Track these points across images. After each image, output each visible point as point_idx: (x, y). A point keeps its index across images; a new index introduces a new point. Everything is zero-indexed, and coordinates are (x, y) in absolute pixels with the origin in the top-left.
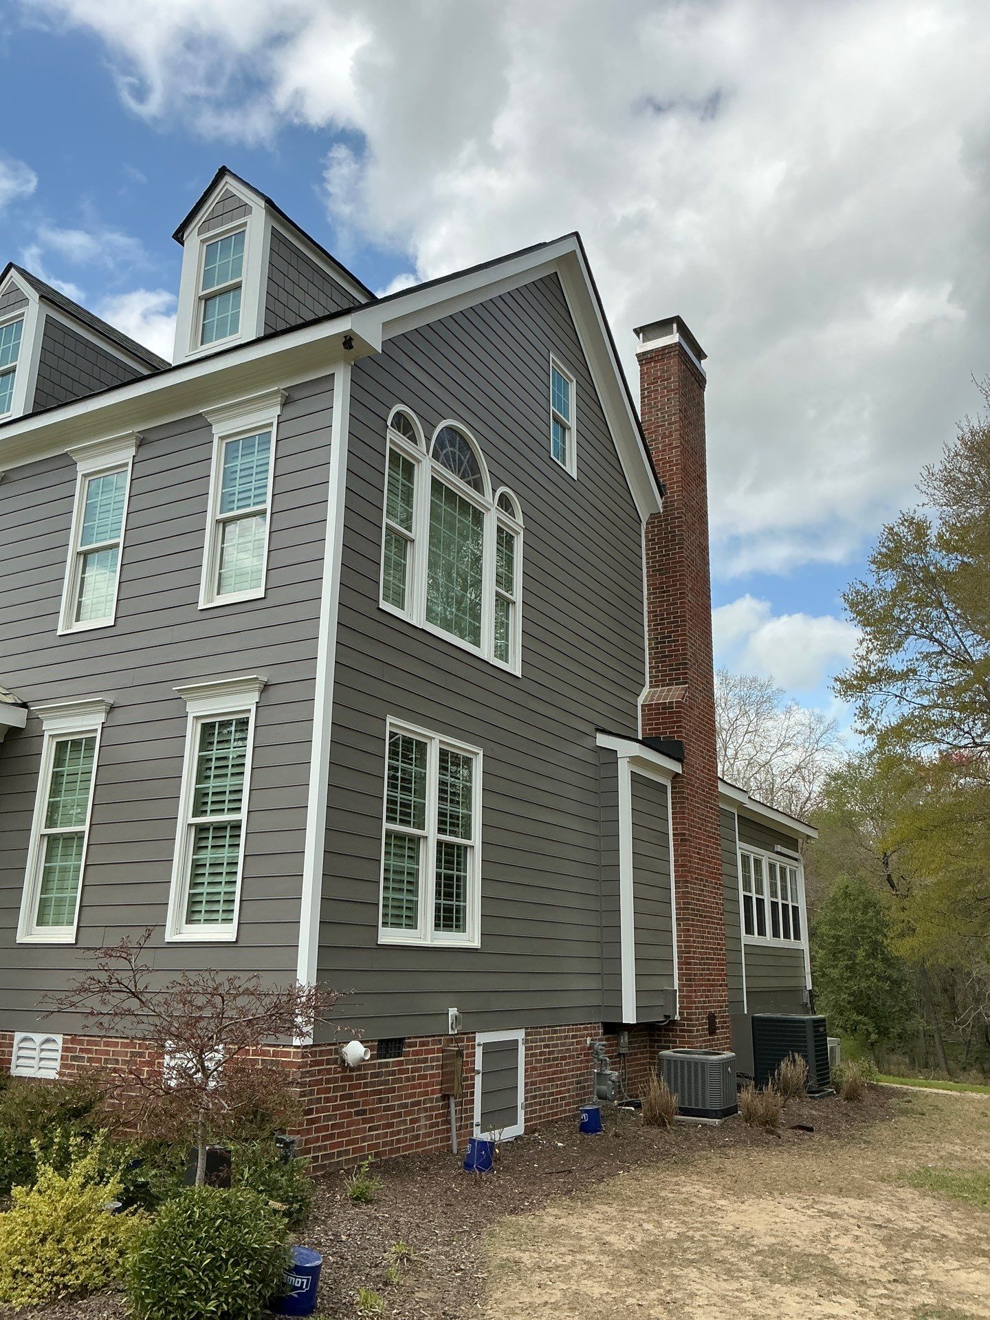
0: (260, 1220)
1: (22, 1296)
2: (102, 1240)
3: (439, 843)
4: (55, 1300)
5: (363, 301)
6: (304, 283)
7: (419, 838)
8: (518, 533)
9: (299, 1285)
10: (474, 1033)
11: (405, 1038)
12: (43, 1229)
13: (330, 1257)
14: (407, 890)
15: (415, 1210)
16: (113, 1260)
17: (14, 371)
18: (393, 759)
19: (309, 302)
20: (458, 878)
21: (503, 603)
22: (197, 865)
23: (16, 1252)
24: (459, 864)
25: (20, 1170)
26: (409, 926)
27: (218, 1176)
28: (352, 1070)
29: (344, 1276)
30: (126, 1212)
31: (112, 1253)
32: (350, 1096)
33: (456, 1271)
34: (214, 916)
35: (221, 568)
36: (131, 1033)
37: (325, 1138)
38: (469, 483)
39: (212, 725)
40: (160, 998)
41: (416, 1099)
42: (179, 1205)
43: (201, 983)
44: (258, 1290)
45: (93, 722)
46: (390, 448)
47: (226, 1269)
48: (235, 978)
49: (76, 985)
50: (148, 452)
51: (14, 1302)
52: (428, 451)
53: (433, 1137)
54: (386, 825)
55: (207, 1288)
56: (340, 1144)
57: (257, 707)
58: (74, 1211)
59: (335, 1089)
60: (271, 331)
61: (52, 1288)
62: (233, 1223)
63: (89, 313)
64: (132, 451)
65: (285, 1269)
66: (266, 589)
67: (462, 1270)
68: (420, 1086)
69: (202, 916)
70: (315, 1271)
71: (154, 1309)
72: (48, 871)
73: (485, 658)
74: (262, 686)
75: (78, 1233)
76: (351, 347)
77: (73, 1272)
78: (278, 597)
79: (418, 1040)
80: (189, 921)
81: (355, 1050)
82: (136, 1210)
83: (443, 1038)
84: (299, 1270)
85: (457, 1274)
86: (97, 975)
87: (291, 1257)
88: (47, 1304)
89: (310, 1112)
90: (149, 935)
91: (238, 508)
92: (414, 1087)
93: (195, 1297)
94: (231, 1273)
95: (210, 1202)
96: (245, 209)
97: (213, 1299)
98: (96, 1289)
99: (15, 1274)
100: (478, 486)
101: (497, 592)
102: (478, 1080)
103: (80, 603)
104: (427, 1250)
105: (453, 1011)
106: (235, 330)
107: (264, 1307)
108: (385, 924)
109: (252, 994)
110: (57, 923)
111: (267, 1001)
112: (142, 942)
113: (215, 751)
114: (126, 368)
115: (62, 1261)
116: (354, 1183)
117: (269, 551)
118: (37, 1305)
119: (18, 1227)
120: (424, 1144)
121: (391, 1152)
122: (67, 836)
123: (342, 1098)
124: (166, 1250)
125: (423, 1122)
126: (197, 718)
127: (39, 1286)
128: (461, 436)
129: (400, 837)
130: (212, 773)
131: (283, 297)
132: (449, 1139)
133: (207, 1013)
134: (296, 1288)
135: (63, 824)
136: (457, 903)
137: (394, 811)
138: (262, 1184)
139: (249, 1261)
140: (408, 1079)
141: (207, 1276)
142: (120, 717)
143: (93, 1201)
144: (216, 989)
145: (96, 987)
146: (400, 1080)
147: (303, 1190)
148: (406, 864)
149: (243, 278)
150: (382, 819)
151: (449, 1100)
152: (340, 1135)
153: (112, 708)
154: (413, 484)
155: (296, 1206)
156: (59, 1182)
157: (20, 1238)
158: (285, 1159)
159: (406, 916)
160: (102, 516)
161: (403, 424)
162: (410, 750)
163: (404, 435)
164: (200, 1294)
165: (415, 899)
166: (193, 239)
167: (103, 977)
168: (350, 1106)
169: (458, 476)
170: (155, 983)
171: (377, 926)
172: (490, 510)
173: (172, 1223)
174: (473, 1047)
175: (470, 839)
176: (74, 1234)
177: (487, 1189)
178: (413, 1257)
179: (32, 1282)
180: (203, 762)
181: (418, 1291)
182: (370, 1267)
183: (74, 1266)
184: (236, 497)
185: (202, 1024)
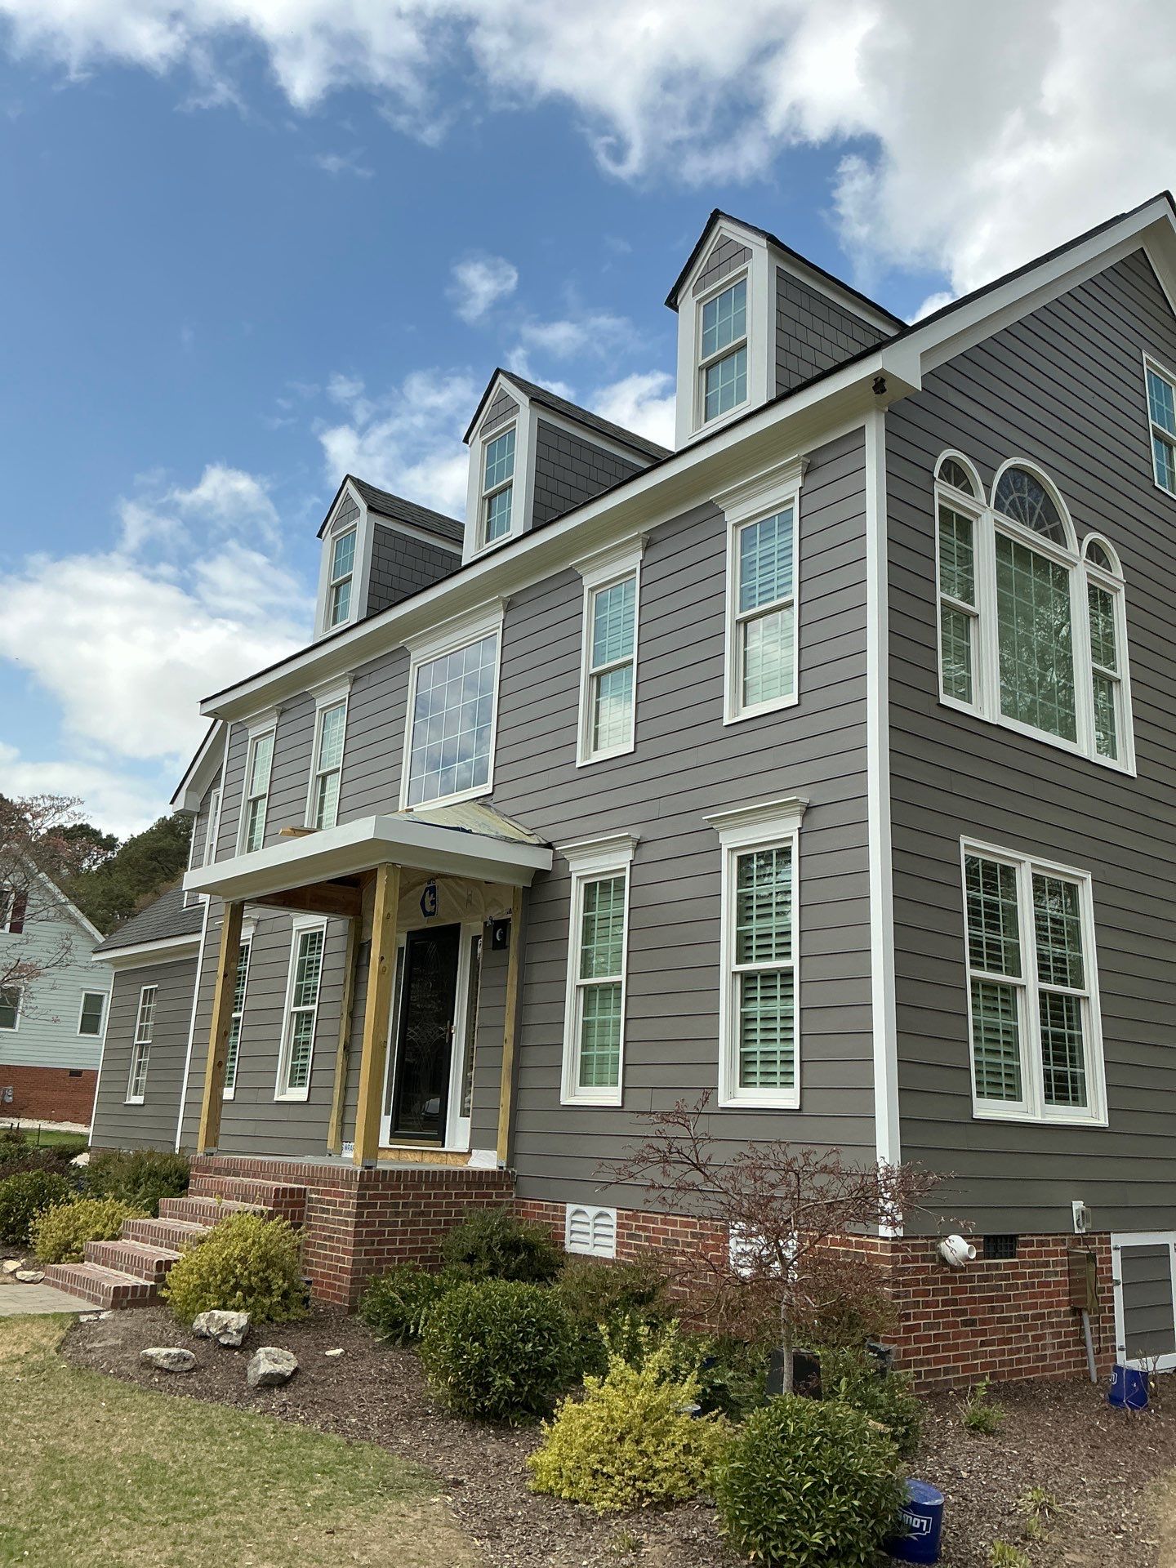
0: (865, 1442)
1: (604, 1499)
2: (684, 1446)
3: (1043, 994)
4: (638, 1508)
5: (892, 333)
6: (818, 326)
7: (1015, 987)
8: (1117, 591)
9: (918, 1526)
10: (1109, 1233)
11: (1017, 1236)
12: (620, 1427)
13: (950, 1497)
14: (1005, 1052)
15: (1052, 1449)
16: (697, 1470)
17: (511, 486)
18: (972, 889)
19: (826, 346)
20: (1071, 1038)
21: (1104, 683)
22: (746, 1019)
23: (593, 1449)
24: (1070, 1019)
25: (587, 1359)
26: (1011, 1097)
27: (806, 1386)
28: (954, 1269)
29: (971, 1523)
30: (706, 1417)
31: (696, 1463)
32: (954, 1302)
33: (1116, 1533)
34: (771, 1079)
35: (745, 676)
36: (696, 1212)
37: (927, 1351)
38: (1045, 534)
39: (749, 858)
40: (724, 1171)
41: (1039, 1311)
42: (770, 1414)
43: (772, 1156)
44: (870, 1525)
45: (620, 860)
46: (940, 506)
47: (831, 1497)
48: (809, 1153)
49: (632, 1154)
50: (656, 553)
51: (596, 1505)
52: (988, 502)
53: (1064, 1360)
54: (971, 972)
55: (810, 1517)
56: (946, 1359)
57: (800, 834)
58: (651, 1410)
59: (936, 1292)
60: (785, 390)
61: (635, 1494)
62: (835, 1442)
63: (580, 409)
64: (639, 555)
65: (900, 1505)
66: (799, 695)
67: (1123, 1532)
68: (1041, 1295)
69: (758, 1079)
70: (935, 1512)
71: (752, 1533)
72: (587, 1026)
73: (1085, 755)
74: (804, 809)
75: (659, 1435)
76: (884, 390)
77: (656, 1479)
78: (814, 702)
79: (1035, 1238)
80: (743, 1084)
81: (957, 1247)
82: (717, 1415)
83: (1067, 1237)
84: (917, 1508)
85: (1117, 1537)
86: (657, 1143)
87: (905, 1492)
88: (631, 1511)
89: (907, 1317)
90: (707, 1099)
91: (760, 603)
92: (1033, 1296)
93: (797, 1525)
94: (836, 1502)
95: (805, 1415)
96: (744, 253)
97: (818, 1531)
98: (682, 1501)
99: (595, 1473)
100: (1058, 536)
101: (1094, 669)
102: (1118, 1292)
103: (596, 730)
104: (1073, 1501)
105: (1078, 1205)
106: (742, 397)
107: (878, 1547)
108: (980, 1094)
109: (832, 1172)
110: (601, 1083)
111: (849, 1181)
112: (700, 1107)
113: (755, 888)
114: (625, 464)
115: (643, 1465)
116: (968, 1409)
117: (800, 650)
118: (621, 1511)
119: (593, 1422)
120: (1052, 1368)
121: (1012, 1373)
122: (605, 986)
123: (945, 1303)
124: (759, 1466)
125: (1049, 1340)
126: (732, 850)
127: (621, 1490)
128: (1031, 477)
129: (990, 986)
130: (755, 912)
131: (795, 347)
132: (1084, 1363)
133: (779, 1193)
134: (913, 1530)
135: (599, 974)
136: (1073, 1070)
137: (980, 954)
138: (859, 1399)
139: (857, 1491)
140: (1026, 1286)
141: (809, 1501)
142: (648, 853)
143: (671, 1401)
144: (789, 1164)
145: (656, 1157)
146: (1015, 1287)
147: (908, 1412)
148: (1000, 1020)
149: (748, 334)
150: (964, 964)
151: (1081, 1315)
152: (946, 1348)
153: (639, 844)
154: (971, 545)
155: (901, 1429)
156: (632, 1376)
157: (596, 1434)
158: (882, 1372)
159: (1007, 1086)
160: (614, 631)
161: (954, 474)
162: (995, 877)
163: (956, 486)
164: (802, 1522)
165: (1015, 1063)
166: (688, 303)
167: (663, 1145)
168: (956, 1313)
169: (1030, 527)
170: (719, 1155)
171: (970, 1097)
172: (1076, 565)
173: (763, 1435)
174: (1109, 1251)
175: (1082, 988)
176: (653, 1435)
177: (1145, 1432)
178: (1056, 1508)
179: (612, 1485)
180: (744, 901)
181: (1068, 1552)
182: (1003, 1515)
183: (656, 1472)
184: (757, 592)
185: (775, 1204)
